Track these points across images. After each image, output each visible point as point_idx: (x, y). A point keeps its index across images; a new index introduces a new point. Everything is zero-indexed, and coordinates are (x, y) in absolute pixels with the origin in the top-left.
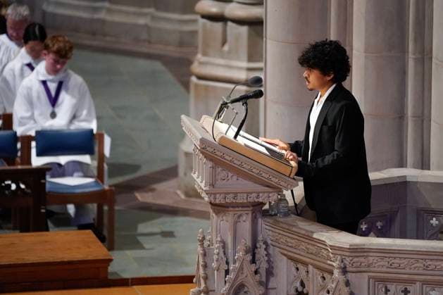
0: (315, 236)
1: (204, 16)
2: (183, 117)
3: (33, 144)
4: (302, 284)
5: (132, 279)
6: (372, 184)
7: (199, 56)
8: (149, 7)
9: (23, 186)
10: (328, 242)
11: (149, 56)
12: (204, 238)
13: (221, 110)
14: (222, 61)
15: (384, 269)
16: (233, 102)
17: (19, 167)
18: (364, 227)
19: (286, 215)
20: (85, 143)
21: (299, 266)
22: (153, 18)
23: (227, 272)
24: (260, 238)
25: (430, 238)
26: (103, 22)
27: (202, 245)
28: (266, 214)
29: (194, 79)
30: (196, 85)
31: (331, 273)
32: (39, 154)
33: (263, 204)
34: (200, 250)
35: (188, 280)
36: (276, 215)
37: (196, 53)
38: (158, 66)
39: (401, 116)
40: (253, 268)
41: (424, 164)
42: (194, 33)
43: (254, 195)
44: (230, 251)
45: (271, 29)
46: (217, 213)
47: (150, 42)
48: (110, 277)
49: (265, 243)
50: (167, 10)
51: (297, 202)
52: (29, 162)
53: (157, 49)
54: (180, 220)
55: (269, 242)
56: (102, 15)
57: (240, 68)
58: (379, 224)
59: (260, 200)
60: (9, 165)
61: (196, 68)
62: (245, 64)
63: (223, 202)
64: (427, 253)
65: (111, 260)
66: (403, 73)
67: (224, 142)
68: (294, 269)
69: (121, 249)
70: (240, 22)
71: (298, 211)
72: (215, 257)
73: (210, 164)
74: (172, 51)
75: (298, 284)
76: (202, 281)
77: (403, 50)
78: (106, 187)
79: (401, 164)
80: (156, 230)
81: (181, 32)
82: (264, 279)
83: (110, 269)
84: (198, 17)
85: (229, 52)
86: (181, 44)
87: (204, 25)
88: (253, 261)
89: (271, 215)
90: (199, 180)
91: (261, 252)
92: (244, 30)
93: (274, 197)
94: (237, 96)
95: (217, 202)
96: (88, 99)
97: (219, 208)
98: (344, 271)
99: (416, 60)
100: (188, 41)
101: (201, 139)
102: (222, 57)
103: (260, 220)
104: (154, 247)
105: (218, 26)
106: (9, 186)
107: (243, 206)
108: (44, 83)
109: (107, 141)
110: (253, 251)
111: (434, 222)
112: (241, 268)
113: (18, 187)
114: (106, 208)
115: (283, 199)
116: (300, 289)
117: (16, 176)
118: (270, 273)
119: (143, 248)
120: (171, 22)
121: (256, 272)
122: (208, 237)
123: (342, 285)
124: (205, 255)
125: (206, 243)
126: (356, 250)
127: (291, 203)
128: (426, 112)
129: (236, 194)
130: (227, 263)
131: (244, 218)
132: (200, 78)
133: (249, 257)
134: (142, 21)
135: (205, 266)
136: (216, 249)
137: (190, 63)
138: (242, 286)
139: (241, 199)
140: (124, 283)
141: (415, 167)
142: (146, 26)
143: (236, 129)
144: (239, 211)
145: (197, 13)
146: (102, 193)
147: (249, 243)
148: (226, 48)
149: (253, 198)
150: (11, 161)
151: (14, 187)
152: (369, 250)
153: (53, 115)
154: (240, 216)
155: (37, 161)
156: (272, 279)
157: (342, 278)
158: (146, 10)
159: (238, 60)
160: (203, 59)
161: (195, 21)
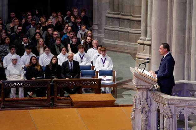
0: (161, 96)
1: (139, 44)
3: (99, 73)
4: (159, 107)
5: (120, 105)
6: (175, 84)
7: (138, 53)
8: (127, 41)
9: (95, 82)
10: (165, 97)
11: (127, 53)
12: (135, 96)
13: (139, 66)
14: (143, 54)
15: (178, 104)
16: (142, 64)
17: (95, 79)
18: (174, 94)
19: (155, 91)
20: (110, 73)
21: (158, 103)
22: (128, 44)
23: (141, 104)
24: (148, 96)
25: (190, 97)
26: (117, 45)
27: (135, 98)
28: (150, 90)
29: (136, 58)
30: (137, 60)
31: (165, 105)
32: (100, 76)
33: (149, 88)
34: (134, 99)
35: (132, 106)
36: (152, 91)
37: (137, 52)
38: (129, 55)
39: (184, 68)
40: (147, 103)
41: (189, 79)
42: (137, 47)
43: (147, 86)
44: (141, 99)
45: (153, 46)
46: (138, 90)
47: (127, 50)
48: (115, 105)
49: (150, 97)
50: (131, 42)
51: (158, 88)
52: (98, 77)
53: (129, 51)
54: (132, 91)
55: (151, 97)
56: (116, 43)
57: (147, 56)
58: (178, 93)
59: (149, 87)
60: (93, 78)
61: (137, 56)
62: (149, 55)
63: (140, 87)
64: (189, 100)
65: (115, 101)
66: (184, 57)
67: (140, 74)
68: (157, 104)
69: (118, 98)
70: (147, 45)
71: (157, 90)
72: (138, 100)
73: (136, 79)
74: (132, 52)
75: (158, 107)
76: (135, 106)
77: (184, 52)
78: (115, 83)
79: (184, 79)
80: (127, 94)
81: (135, 47)
82: (149, 106)
83: (115, 103)
84: (138, 44)
85: (145, 52)
86: (135, 50)
87: (139, 45)
88: (147, 102)
89: (151, 91)
90: (134, 82)
91: (149, 99)
92: (148, 47)
93: (152, 87)
94: (143, 62)
95: (138, 87)
96: (112, 62)
97: (139, 89)
98: (168, 104)
99: (187, 54)
100: (136, 49)
101: (135, 73)
102: (143, 53)
103: (149, 92)
104: (126, 98)
105: (142, 46)
106: (93, 83)
107: (144, 88)
108: (102, 58)
109: (116, 73)
110: (147, 99)
111: (191, 93)
112: (144, 103)
113: (95, 83)
114: (115, 88)
115: (154, 87)
116: (158, 108)
117: (94, 81)
118: (151, 104)
119: (124, 98)
120: (132, 45)
121: (147, 104)
122: (136, 96)
123: (168, 108)
124: (135, 100)
125: (136, 97)
126: (171, 99)
127: (156, 88)
128: (190, 67)
129: (143, 86)
130: (141, 102)
131: (145, 91)
132: (138, 58)
133: (146, 101)
134: (125, 45)
135: (135, 103)
136: (138, 99)
137: (136, 54)
138: (144, 107)
139: (144, 87)
140: (118, 106)
141: (187, 80)
142: (127, 46)
143: (143, 70)
144: (143, 90)
145: (137, 43)
146: (114, 85)
147: (146, 97)
148: (144, 51)
149: (147, 87)
150: (93, 77)
151: (94, 83)
152: (175, 99)
153: (104, 66)
154: (144, 91)
155: (99, 77)
156: (151, 106)
157: (168, 106)
158: (127, 42)
159: (147, 54)
160: (139, 54)
161: (137, 45)
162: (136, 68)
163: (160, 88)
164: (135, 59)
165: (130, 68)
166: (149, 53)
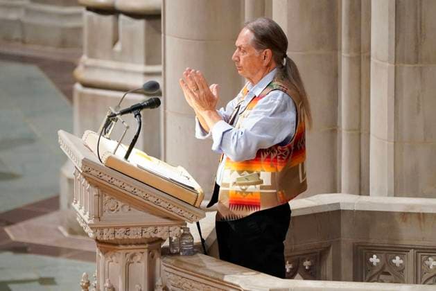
0: (227, 279)
1: (89, 9)
2: (61, 133)
7: (85, 59)
10: (243, 287)
11: (23, 59)
12: (88, 284)
13: (108, 124)
14: (112, 65)
16: (123, 113)
18: (288, 267)
22: (28, 11)
24: (159, 282)
25: (370, 280)
28: (166, 253)
29: (78, 87)
30: (81, 95)
33: (162, 240)
36: (178, 254)
37: (80, 55)
38: (33, 70)
39: (333, 130)
41: (362, 188)
42: (78, 30)
43: (151, 229)
45: (170, 22)
46: (105, 252)
47: (24, 42)
49: (165, 289)
51: (204, 237)
53: (31, 50)
54: (62, 261)
55: (170, 287)
57: (135, 73)
58: (307, 264)
59: (158, 235)
61: (80, 73)
62: (142, 68)
63: (112, 238)
66: (336, 75)
67: (112, 165)
70: (135, 15)
71: (204, 248)
73: (95, 191)
74: (52, 53)
77: (335, 47)
79: (334, 188)
81: (63, 29)
84: (83, 10)
85: (123, 52)
86: (63, 44)
87: (90, 19)
89: (171, 254)
90: (81, 212)
92: (140, 24)
93: (176, 231)
94: (129, 106)
95: (105, 238)
97: (108, 246)
99: (351, 59)
100: (71, 40)
101: (83, 160)
102: (113, 57)
103: (158, 261)
105: (108, 20)
107: (138, 243)
111: (374, 260)
115: (186, 234)
120: (53, 18)
122: (94, 283)
127: (197, 240)
128: (363, 123)
129: (128, 229)
131: (139, 258)
132: (86, 85)
134: (13, 16)
137: (73, 66)
139: (134, 235)
141: (351, 192)
142: (18, 21)
143: (127, 148)
144: (132, 249)
145: (82, 5)
147: (145, 290)
148: (118, 47)
149: (149, 233)
154: (132, 257)
159: (133, 62)
160: (90, 62)
161: (80, 15)
162: (91, 137)
163: (215, 237)
164: (69, 94)
165: (57, 137)
166: (142, 58)
